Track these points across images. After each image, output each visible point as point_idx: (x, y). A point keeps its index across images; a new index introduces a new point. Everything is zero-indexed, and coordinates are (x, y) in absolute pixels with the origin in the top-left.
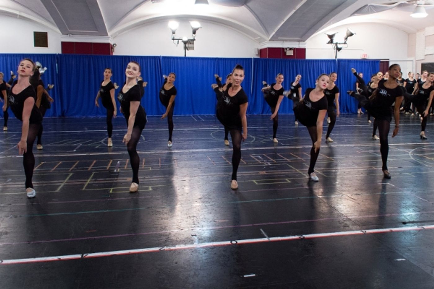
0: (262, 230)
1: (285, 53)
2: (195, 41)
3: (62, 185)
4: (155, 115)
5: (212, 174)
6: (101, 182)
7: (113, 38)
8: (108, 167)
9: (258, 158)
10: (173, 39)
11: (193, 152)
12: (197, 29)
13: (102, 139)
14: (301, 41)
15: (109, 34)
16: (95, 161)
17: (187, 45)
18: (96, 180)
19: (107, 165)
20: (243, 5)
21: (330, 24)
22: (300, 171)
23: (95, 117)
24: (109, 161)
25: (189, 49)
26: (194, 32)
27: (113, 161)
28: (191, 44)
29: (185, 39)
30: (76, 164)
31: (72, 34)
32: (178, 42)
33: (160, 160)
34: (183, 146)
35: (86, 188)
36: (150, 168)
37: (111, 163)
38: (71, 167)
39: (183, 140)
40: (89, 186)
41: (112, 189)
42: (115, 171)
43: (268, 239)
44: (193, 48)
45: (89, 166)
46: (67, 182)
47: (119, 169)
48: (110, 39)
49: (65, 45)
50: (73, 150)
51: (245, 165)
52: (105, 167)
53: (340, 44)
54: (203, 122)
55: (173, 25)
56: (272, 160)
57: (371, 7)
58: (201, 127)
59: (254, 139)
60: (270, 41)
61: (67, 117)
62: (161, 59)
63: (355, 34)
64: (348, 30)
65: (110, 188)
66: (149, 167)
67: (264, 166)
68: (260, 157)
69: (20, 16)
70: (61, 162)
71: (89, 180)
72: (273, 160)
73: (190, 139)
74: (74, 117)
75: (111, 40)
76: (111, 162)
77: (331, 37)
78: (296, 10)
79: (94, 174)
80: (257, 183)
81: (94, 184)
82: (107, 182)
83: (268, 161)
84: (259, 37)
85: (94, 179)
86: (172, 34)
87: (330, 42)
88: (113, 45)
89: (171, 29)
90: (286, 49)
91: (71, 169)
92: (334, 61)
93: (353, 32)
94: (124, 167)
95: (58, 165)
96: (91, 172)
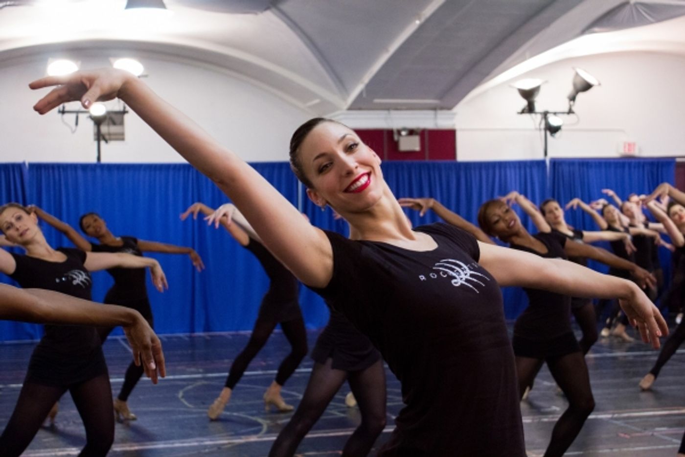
1: (396, 144)
2: (127, 115)
10: (62, 112)
14: (442, 108)
17: (104, 129)
20: (267, 8)
21: (523, 59)
25: (111, 139)
28: (114, 123)
29: (98, 110)
32: (77, 118)
44: (120, 137)
53: (555, 114)
57: (640, 8)
60: (351, 108)
62: (26, 170)
63: (599, 85)
64: (577, 74)
77: (528, 95)
78: (423, 19)
84: (317, 101)
87: (527, 108)
90: (399, 132)
92: (541, 164)
93: (590, 80)
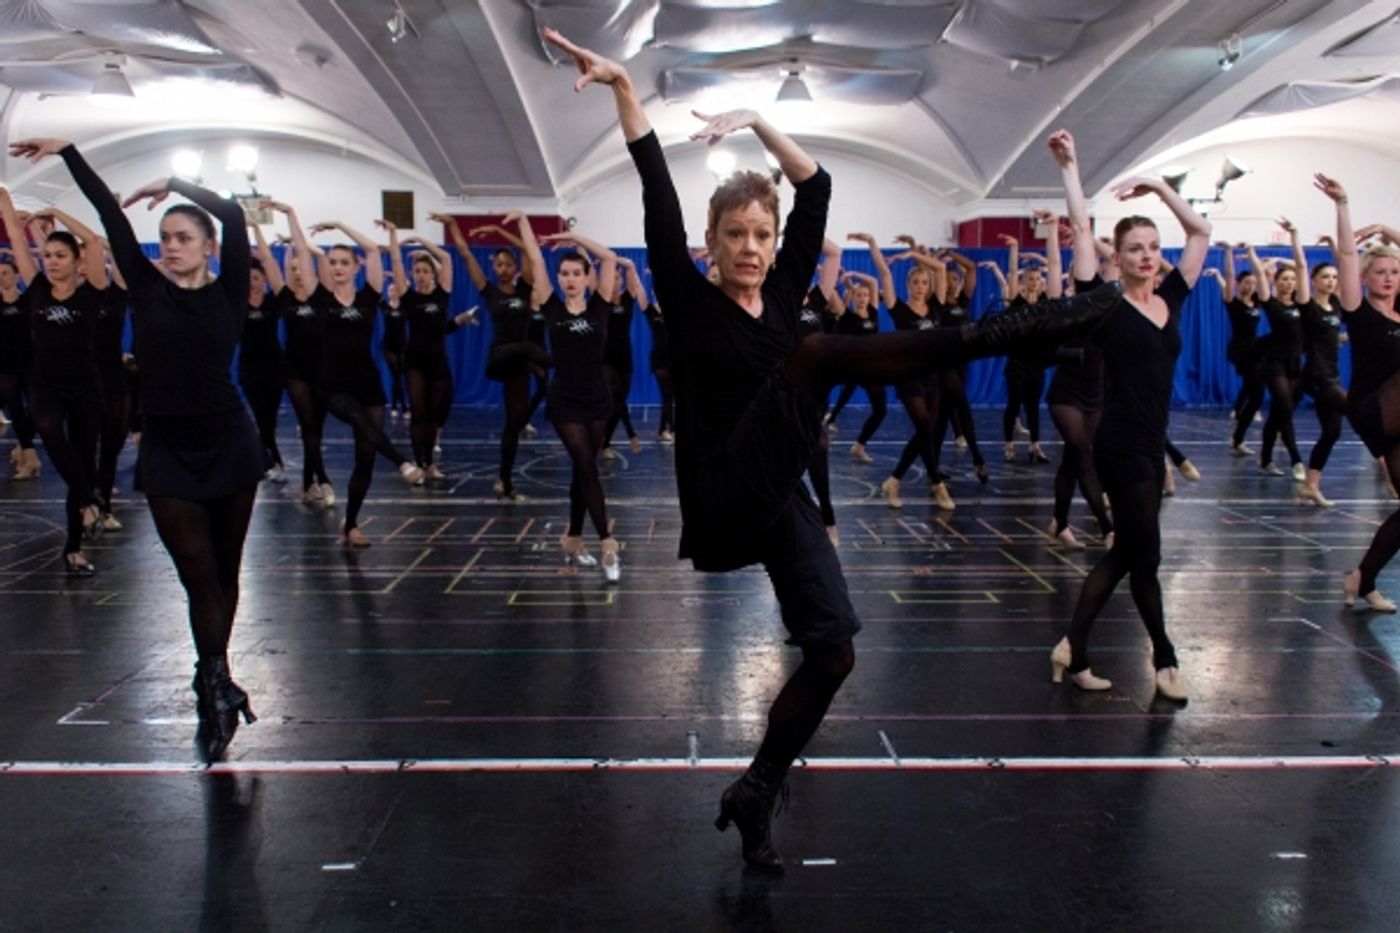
0: (883, 735)
1: (1032, 232)
3: (401, 576)
6: (494, 575)
7: (569, 203)
8: (519, 538)
9: (919, 530)
15: (559, 191)
16: (492, 521)
18: (482, 570)
19: (517, 532)
20: (910, 99)
21: (1167, 145)
22: (1034, 571)
24: (525, 522)
27: (536, 521)
30: (447, 525)
31: (469, 195)
35: (455, 588)
37: (532, 527)
38: (432, 533)
40: (465, 583)
41: (514, 594)
42: (535, 547)
43: (896, 761)
45: (475, 532)
46: (413, 571)
47: (544, 544)
48: (560, 203)
50: (448, 489)
52: (513, 536)
53: (1201, 201)
55: (721, 162)
56: (956, 535)
57: (1298, 90)
60: (989, 197)
63: (1251, 172)
64: (1227, 161)
65: (510, 592)
67: (930, 553)
68: (924, 526)
70: (412, 520)
71: (466, 568)
72: (960, 536)
74: (472, 405)
75: (561, 209)
76: (529, 525)
78: (1064, 106)
79: (484, 553)
81: (475, 577)
83: (946, 539)
84: (955, 190)
85: (477, 568)
88: (568, 220)
89: (713, 173)
91: (432, 537)
93: (1241, 167)
95: (403, 527)
96: (476, 547)
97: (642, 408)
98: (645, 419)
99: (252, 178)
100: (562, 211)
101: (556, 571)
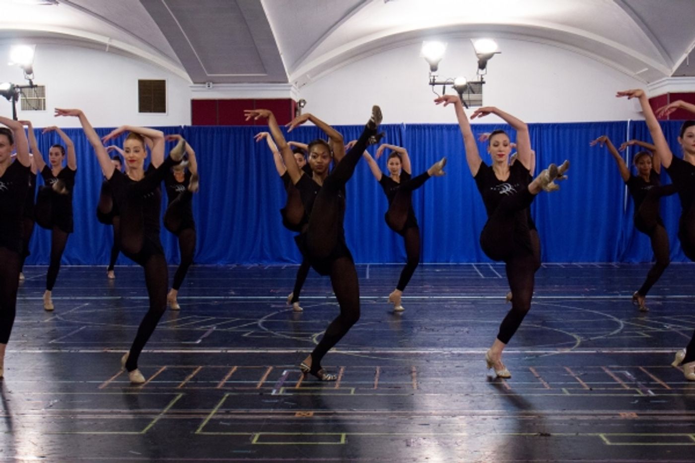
2: (483, 85)
3: (157, 418)
4: (387, 262)
5: (496, 411)
6: (239, 417)
7: (300, 87)
8: (260, 384)
9: (624, 378)
10: (433, 83)
11: (460, 355)
12: (490, 56)
13: (260, 317)
15: (291, 78)
16: (235, 368)
17: (465, 96)
18: (228, 413)
19: (259, 379)
23: (256, 265)
24: (266, 369)
25: (470, 105)
26: (482, 65)
27: (275, 368)
28: (473, 92)
29: (461, 82)
30: (195, 372)
31: (213, 83)
32: (444, 88)
33: (378, 372)
34: (439, 339)
35: (205, 429)
36: (353, 390)
37: (270, 374)
38: (183, 379)
39: (440, 325)
40: (213, 425)
41: (257, 435)
42: (274, 393)
44: (478, 102)
45: (220, 379)
46: (167, 413)
47: (282, 389)
48: (292, 88)
49: (198, 106)
50: (196, 340)
51: (586, 392)
52: (254, 381)
54: (500, 280)
55: (433, 50)
56: (659, 382)
58: (491, 293)
59: (622, 327)
60: (673, 76)
61: (199, 266)
62: (404, 130)
65: (254, 434)
66: (349, 388)
67: (635, 398)
68: (628, 374)
69: (111, 47)
70: (165, 368)
71: (214, 411)
72: (663, 383)
73: (460, 321)
74: (215, 265)
75: (293, 92)
76: (268, 372)
79: (228, 398)
80: (608, 443)
81: (223, 420)
82: (251, 417)
83: (648, 386)
84: (646, 69)
85: (223, 411)
86: (430, 71)
88: (300, 103)
89: (426, 59)
91: (183, 383)
94: (294, 385)
95: (157, 374)
96: (223, 392)
97: (366, 266)
98: (368, 277)
99: (29, 72)
100: (294, 95)
101: (295, 414)
